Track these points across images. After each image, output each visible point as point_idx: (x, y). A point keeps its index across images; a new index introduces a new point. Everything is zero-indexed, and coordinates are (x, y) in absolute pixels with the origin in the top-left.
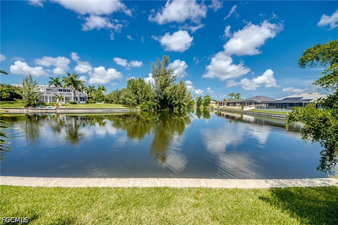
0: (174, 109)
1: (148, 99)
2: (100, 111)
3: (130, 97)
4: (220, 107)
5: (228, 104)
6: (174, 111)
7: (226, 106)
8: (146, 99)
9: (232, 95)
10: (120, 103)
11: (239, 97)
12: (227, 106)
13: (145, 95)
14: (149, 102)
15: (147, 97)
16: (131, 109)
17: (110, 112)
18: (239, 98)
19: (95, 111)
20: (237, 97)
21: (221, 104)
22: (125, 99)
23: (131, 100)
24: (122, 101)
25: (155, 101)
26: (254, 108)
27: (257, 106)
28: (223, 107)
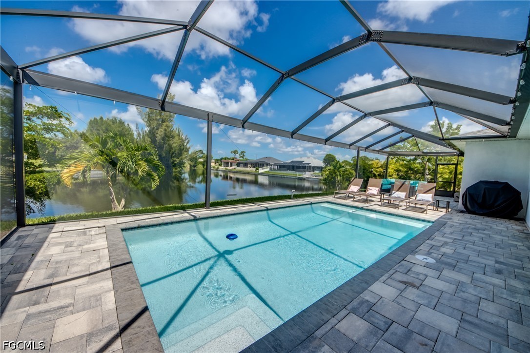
0: (174, 170)
4: (228, 168)
5: (238, 165)
6: (174, 174)
7: (236, 167)
9: (235, 152)
11: (244, 155)
12: (238, 166)
18: (244, 157)
20: (241, 155)
21: (227, 164)
26: (268, 170)
27: (271, 168)
28: (232, 168)
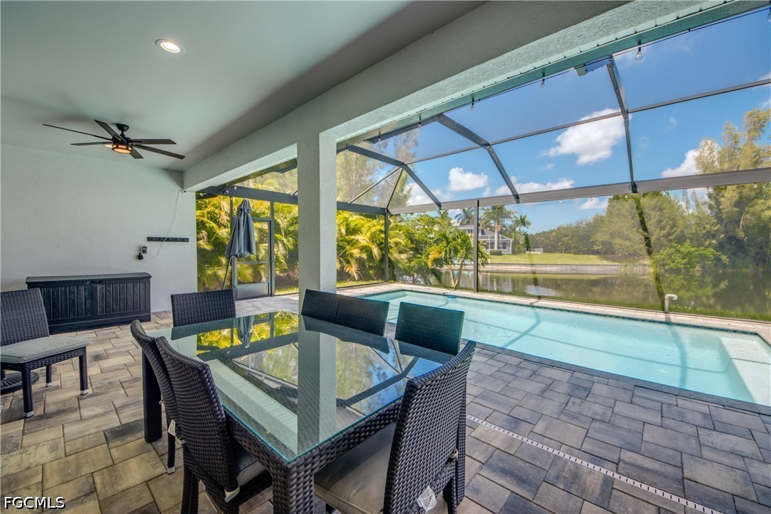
1: (681, 240)
2: (554, 269)
3: (627, 238)
8: (675, 239)
10: (597, 253)
13: (672, 228)
14: (686, 247)
15: (677, 233)
16: (626, 266)
17: (574, 272)
19: (544, 269)
22: (611, 241)
23: (627, 243)
24: (600, 247)
25: (707, 243)
